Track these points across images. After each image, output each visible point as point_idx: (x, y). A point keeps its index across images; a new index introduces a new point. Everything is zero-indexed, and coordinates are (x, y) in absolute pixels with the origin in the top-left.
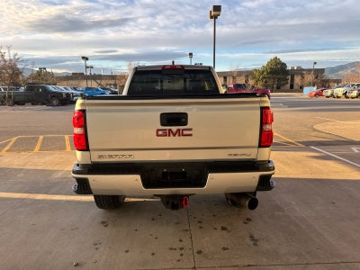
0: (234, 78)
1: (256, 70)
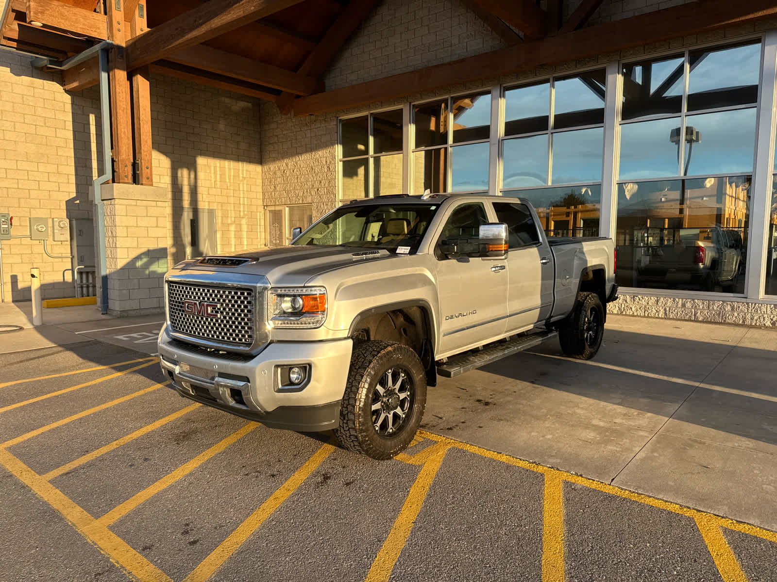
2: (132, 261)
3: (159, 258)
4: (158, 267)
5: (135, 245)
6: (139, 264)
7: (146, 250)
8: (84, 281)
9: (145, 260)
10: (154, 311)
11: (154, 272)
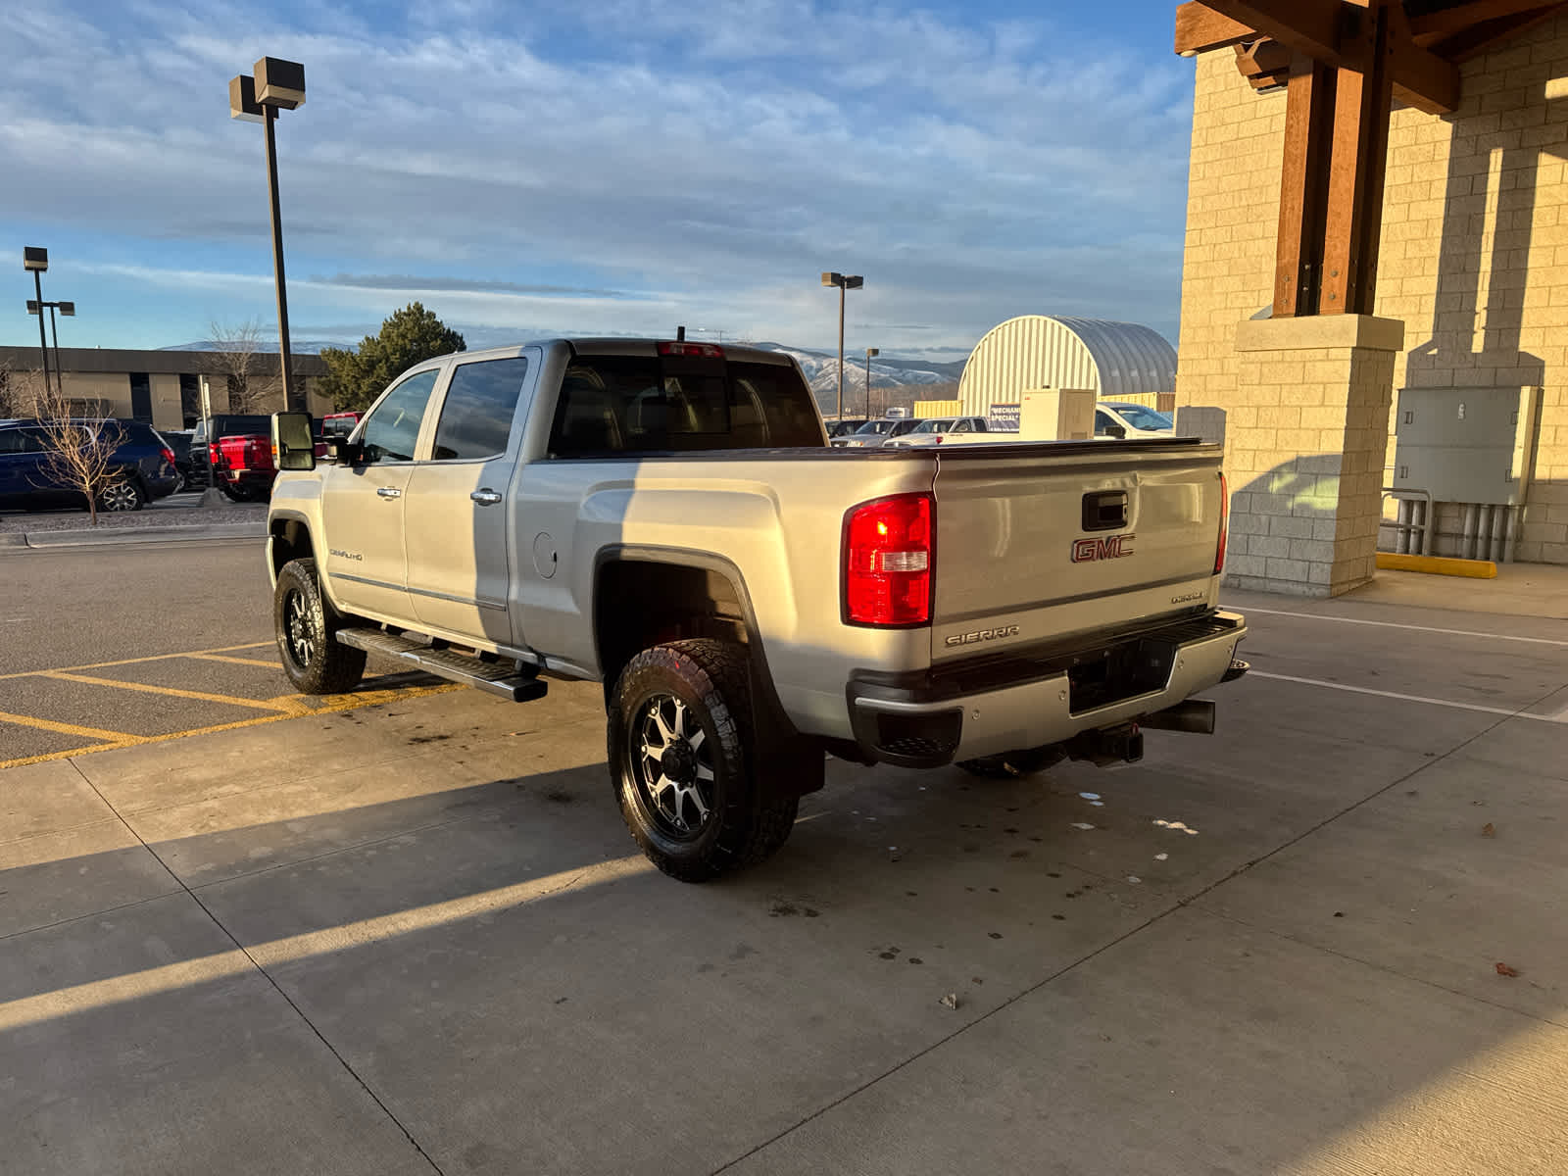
0: (234, 384)
1: (338, 355)
2: (1261, 479)
3: (1317, 475)
4: (1315, 495)
5: (1270, 445)
6: (1276, 485)
7: (1291, 456)
8: (1415, 521)
9: (1289, 478)
10: (1299, 589)
11: (1305, 507)
